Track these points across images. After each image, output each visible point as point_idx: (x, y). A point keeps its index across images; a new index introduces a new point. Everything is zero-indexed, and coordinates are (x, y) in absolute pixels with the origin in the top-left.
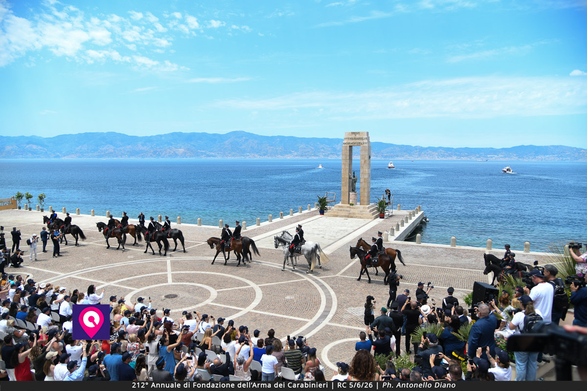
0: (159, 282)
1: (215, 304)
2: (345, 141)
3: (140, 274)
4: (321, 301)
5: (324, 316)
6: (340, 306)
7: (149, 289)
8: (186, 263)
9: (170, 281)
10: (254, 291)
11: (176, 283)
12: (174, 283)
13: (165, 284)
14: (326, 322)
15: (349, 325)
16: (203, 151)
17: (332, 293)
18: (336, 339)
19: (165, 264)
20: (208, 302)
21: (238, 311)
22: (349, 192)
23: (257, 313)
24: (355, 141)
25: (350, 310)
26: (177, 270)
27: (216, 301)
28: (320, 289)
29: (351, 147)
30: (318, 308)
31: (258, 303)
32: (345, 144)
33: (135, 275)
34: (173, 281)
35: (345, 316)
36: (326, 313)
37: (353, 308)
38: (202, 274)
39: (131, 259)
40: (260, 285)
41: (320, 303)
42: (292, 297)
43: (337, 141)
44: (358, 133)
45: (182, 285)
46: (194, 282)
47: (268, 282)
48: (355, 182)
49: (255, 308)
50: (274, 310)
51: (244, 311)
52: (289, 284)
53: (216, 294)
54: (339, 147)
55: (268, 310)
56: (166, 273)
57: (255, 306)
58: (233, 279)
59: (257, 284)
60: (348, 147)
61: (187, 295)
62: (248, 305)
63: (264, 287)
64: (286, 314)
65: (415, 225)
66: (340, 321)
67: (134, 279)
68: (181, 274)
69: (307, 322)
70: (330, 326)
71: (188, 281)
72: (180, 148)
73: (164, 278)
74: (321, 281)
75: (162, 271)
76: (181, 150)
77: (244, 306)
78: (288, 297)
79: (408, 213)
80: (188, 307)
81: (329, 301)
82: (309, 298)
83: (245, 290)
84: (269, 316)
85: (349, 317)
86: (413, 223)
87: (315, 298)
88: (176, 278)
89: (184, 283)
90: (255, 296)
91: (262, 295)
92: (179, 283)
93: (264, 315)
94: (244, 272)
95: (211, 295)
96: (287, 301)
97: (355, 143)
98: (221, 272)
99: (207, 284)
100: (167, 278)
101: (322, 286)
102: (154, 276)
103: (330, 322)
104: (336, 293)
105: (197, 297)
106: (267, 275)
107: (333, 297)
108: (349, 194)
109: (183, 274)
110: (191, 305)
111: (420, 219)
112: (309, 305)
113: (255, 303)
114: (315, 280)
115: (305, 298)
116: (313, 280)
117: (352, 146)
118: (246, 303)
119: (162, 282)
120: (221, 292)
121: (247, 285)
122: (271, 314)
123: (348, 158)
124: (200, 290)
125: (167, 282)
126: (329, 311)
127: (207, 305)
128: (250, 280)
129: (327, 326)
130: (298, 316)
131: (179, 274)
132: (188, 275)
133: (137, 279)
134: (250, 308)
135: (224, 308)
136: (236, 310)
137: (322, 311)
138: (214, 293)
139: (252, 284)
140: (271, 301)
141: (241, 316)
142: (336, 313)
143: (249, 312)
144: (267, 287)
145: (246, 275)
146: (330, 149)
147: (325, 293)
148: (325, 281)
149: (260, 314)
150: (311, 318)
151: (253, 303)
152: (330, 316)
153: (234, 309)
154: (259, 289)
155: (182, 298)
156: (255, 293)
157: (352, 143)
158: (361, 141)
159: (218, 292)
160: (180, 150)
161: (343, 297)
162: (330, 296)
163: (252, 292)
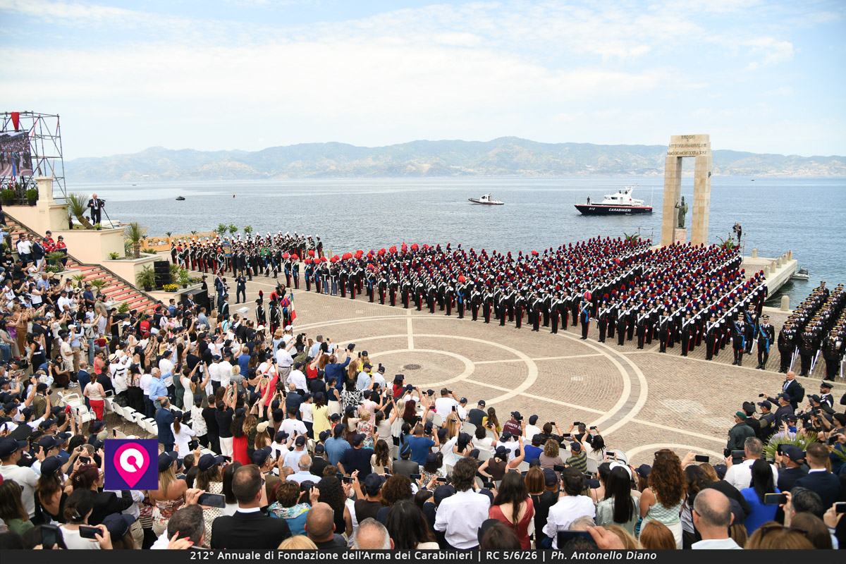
0: (396, 347)
1: (471, 381)
2: (671, 150)
3: (372, 335)
4: (623, 387)
5: (627, 409)
6: (651, 396)
7: (383, 356)
8: (433, 323)
9: (411, 347)
10: (527, 366)
11: (419, 350)
12: (416, 350)
13: (404, 350)
14: (630, 417)
15: (664, 424)
16: (457, 167)
17: (641, 376)
18: (644, 443)
19: (404, 323)
20: (462, 377)
21: (503, 393)
22: (674, 227)
23: (530, 398)
24: (686, 149)
25: (667, 403)
26: (420, 333)
27: (473, 376)
28: (622, 370)
29: (679, 158)
30: (618, 397)
31: (531, 384)
32: (671, 154)
33: (366, 337)
34: (415, 347)
35: (659, 412)
36: (630, 405)
37: (671, 401)
38: (455, 339)
39: (359, 315)
40: (534, 359)
41: (622, 390)
42: (581, 379)
43: (660, 149)
44: (693, 137)
45: (427, 353)
46: (443, 350)
47: (546, 356)
48: (684, 213)
49: (527, 391)
50: (553, 395)
51: (512, 393)
52: (576, 360)
53: (473, 368)
54: (661, 159)
55: (545, 394)
56: (406, 335)
57: (527, 388)
58: (497, 348)
59: (531, 357)
60: (676, 159)
61: (433, 367)
62: (517, 386)
63: (541, 362)
64: (571, 402)
65: (780, 282)
66: (651, 417)
67: (365, 342)
68: (426, 337)
69: (601, 415)
70: (636, 424)
71: (435, 348)
72: (426, 162)
73: (403, 342)
74: (625, 358)
75: (400, 332)
76: (426, 166)
77: (512, 387)
78: (575, 379)
79: (770, 263)
80: (434, 382)
81: (636, 387)
82: (605, 382)
83: (513, 365)
84: (546, 403)
85: (664, 412)
86: (778, 278)
87: (614, 383)
88: (420, 343)
89: (430, 351)
90: (527, 374)
91: (537, 373)
92: (422, 350)
93: (540, 401)
94: (512, 339)
95: (467, 368)
96: (573, 383)
97: (686, 153)
98: (481, 338)
99: (461, 353)
100: (406, 342)
101: (626, 366)
102: (390, 338)
103: (635, 417)
104: (647, 376)
105: (447, 371)
106: (546, 345)
107: (641, 382)
108: (674, 232)
109: (429, 338)
110: (438, 380)
111: (791, 273)
112: (606, 392)
113: (528, 383)
114: (617, 357)
115: (600, 382)
116: (613, 357)
117: (681, 157)
118: (514, 383)
119: (400, 348)
120: (480, 365)
121: (517, 357)
122: (550, 400)
123: (675, 176)
124: (452, 360)
125: (407, 347)
126: (635, 403)
127: (460, 382)
128: (522, 351)
129: (630, 422)
130: (589, 407)
131: (423, 337)
132: (435, 340)
133: (368, 341)
134: (520, 390)
135: (484, 387)
136: (500, 391)
137: (625, 402)
138: (470, 366)
139: (524, 357)
140: (549, 382)
141: (507, 400)
142: (645, 406)
143: (518, 395)
144: (545, 362)
145: (516, 344)
146: (646, 162)
147: (630, 376)
148: (631, 359)
149: (534, 400)
150: (608, 411)
151: (524, 384)
152: (636, 409)
153: (498, 390)
154: (534, 364)
155: (426, 371)
156: (528, 370)
157: (682, 153)
158: (697, 150)
159: (476, 366)
160: (424, 165)
161: (657, 384)
162: (638, 380)
163: (524, 368)
